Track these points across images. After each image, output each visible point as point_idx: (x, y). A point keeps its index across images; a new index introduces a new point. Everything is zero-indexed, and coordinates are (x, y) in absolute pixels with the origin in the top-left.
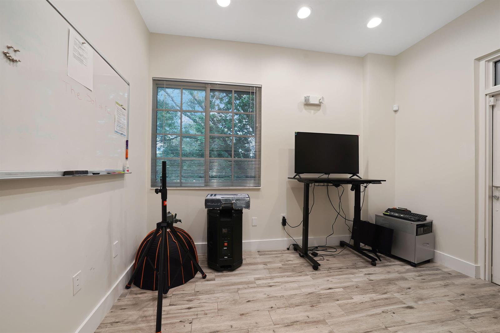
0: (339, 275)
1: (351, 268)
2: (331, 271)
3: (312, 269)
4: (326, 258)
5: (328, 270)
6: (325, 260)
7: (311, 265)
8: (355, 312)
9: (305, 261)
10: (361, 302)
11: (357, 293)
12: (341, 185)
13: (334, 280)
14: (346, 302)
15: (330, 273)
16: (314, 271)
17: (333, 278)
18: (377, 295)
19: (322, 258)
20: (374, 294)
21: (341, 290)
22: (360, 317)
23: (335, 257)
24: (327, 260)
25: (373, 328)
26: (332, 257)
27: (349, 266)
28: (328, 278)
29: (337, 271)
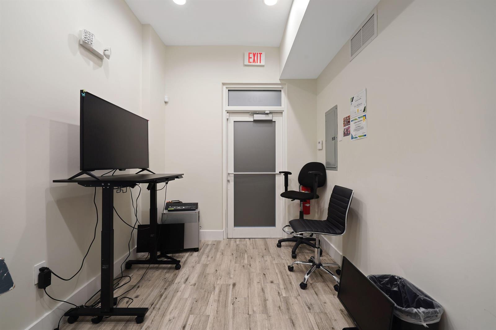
0: (170, 303)
1: (168, 286)
2: (158, 306)
3: (136, 325)
4: (132, 295)
5: (154, 308)
6: (134, 300)
7: (128, 321)
8: (226, 326)
9: (113, 324)
10: (216, 312)
11: (204, 307)
12: (137, 185)
13: (175, 313)
14: (211, 325)
15: (160, 311)
16: (142, 324)
17: (171, 313)
18: (214, 294)
19: (126, 300)
20: (212, 296)
21: (192, 318)
22: (233, 326)
23: (138, 287)
24: (137, 297)
25: (247, 325)
26: (135, 289)
27: (163, 286)
28: (167, 318)
29: (163, 302)
